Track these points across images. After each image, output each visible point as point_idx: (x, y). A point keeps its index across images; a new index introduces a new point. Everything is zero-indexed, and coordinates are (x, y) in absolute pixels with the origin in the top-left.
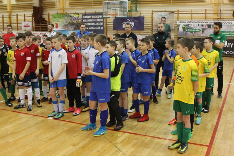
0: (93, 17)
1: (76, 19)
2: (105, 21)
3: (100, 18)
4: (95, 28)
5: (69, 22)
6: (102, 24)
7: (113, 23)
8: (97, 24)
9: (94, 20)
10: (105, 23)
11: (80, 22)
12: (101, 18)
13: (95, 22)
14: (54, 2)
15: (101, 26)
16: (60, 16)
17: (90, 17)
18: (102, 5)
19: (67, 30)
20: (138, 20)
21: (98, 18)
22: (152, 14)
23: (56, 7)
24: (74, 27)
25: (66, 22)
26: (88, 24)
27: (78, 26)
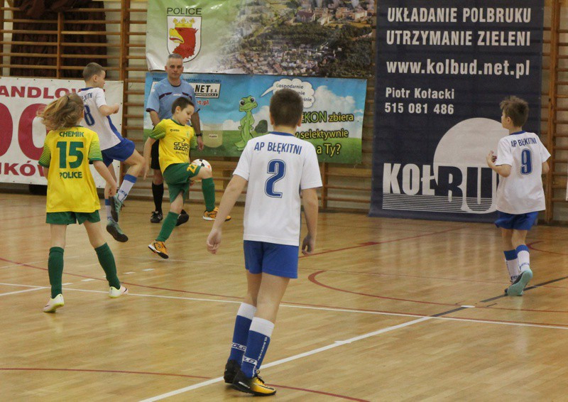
3: (508, 3)
4: (474, 64)
5: (282, 24)
6: (523, 39)
8: (490, 39)
9: (466, 11)
10: (547, 35)
11: (360, 26)
13: (476, 27)
15: (515, 55)
19: (264, 74)
24: (318, 58)
25: (256, 21)
26: (420, 39)
27: (345, 47)
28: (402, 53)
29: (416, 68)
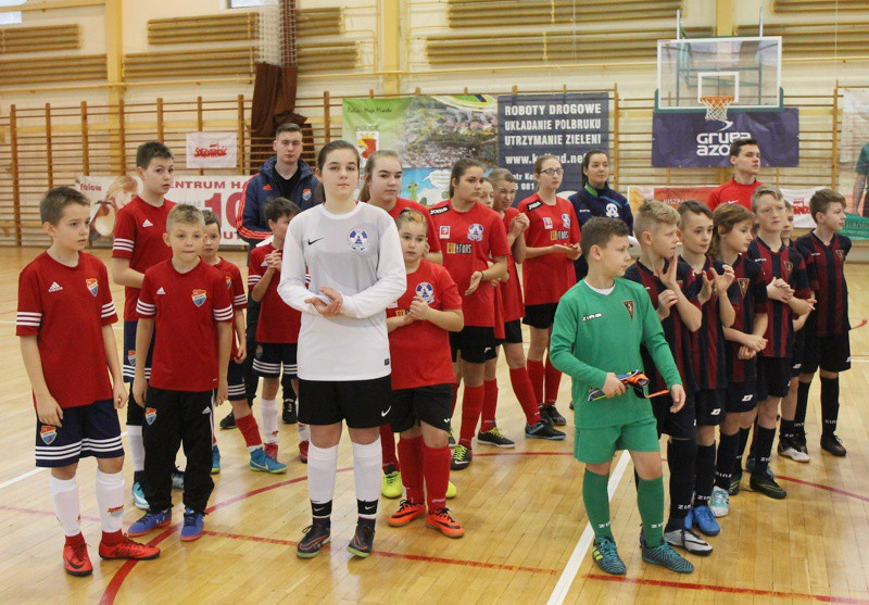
0: (554, 109)
1: (470, 117)
2: (611, 129)
3: (585, 116)
4: (564, 156)
5: (434, 134)
6: (596, 139)
7: (649, 137)
8: (574, 140)
9: (557, 122)
10: (612, 136)
11: (487, 134)
12: (593, 116)
13: (564, 133)
14: (353, 44)
16: (384, 106)
17: (539, 111)
18: (656, 56)
19: (423, 168)
20: (772, 124)
21: (577, 116)
22: (836, 96)
23: (357, 65)
24: (459, 156)
25: (416, 132)
26: (527, 141)
27: (477, 148)
28: (516, 150)
29: (525, 160)
